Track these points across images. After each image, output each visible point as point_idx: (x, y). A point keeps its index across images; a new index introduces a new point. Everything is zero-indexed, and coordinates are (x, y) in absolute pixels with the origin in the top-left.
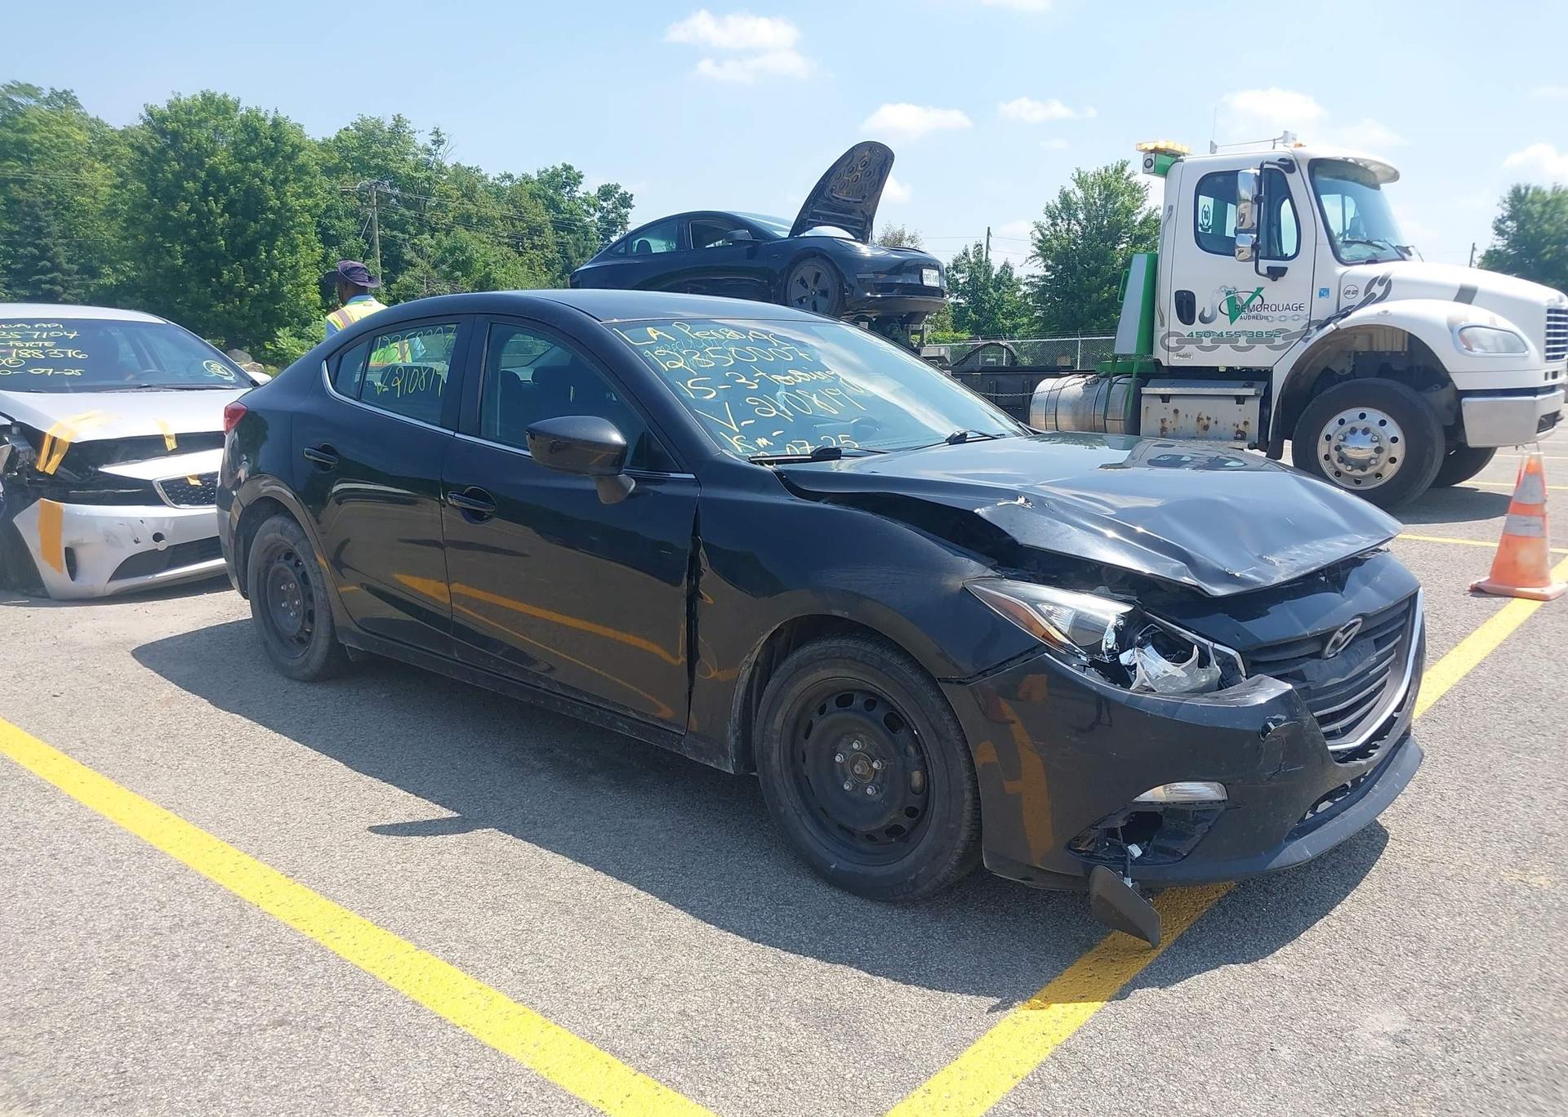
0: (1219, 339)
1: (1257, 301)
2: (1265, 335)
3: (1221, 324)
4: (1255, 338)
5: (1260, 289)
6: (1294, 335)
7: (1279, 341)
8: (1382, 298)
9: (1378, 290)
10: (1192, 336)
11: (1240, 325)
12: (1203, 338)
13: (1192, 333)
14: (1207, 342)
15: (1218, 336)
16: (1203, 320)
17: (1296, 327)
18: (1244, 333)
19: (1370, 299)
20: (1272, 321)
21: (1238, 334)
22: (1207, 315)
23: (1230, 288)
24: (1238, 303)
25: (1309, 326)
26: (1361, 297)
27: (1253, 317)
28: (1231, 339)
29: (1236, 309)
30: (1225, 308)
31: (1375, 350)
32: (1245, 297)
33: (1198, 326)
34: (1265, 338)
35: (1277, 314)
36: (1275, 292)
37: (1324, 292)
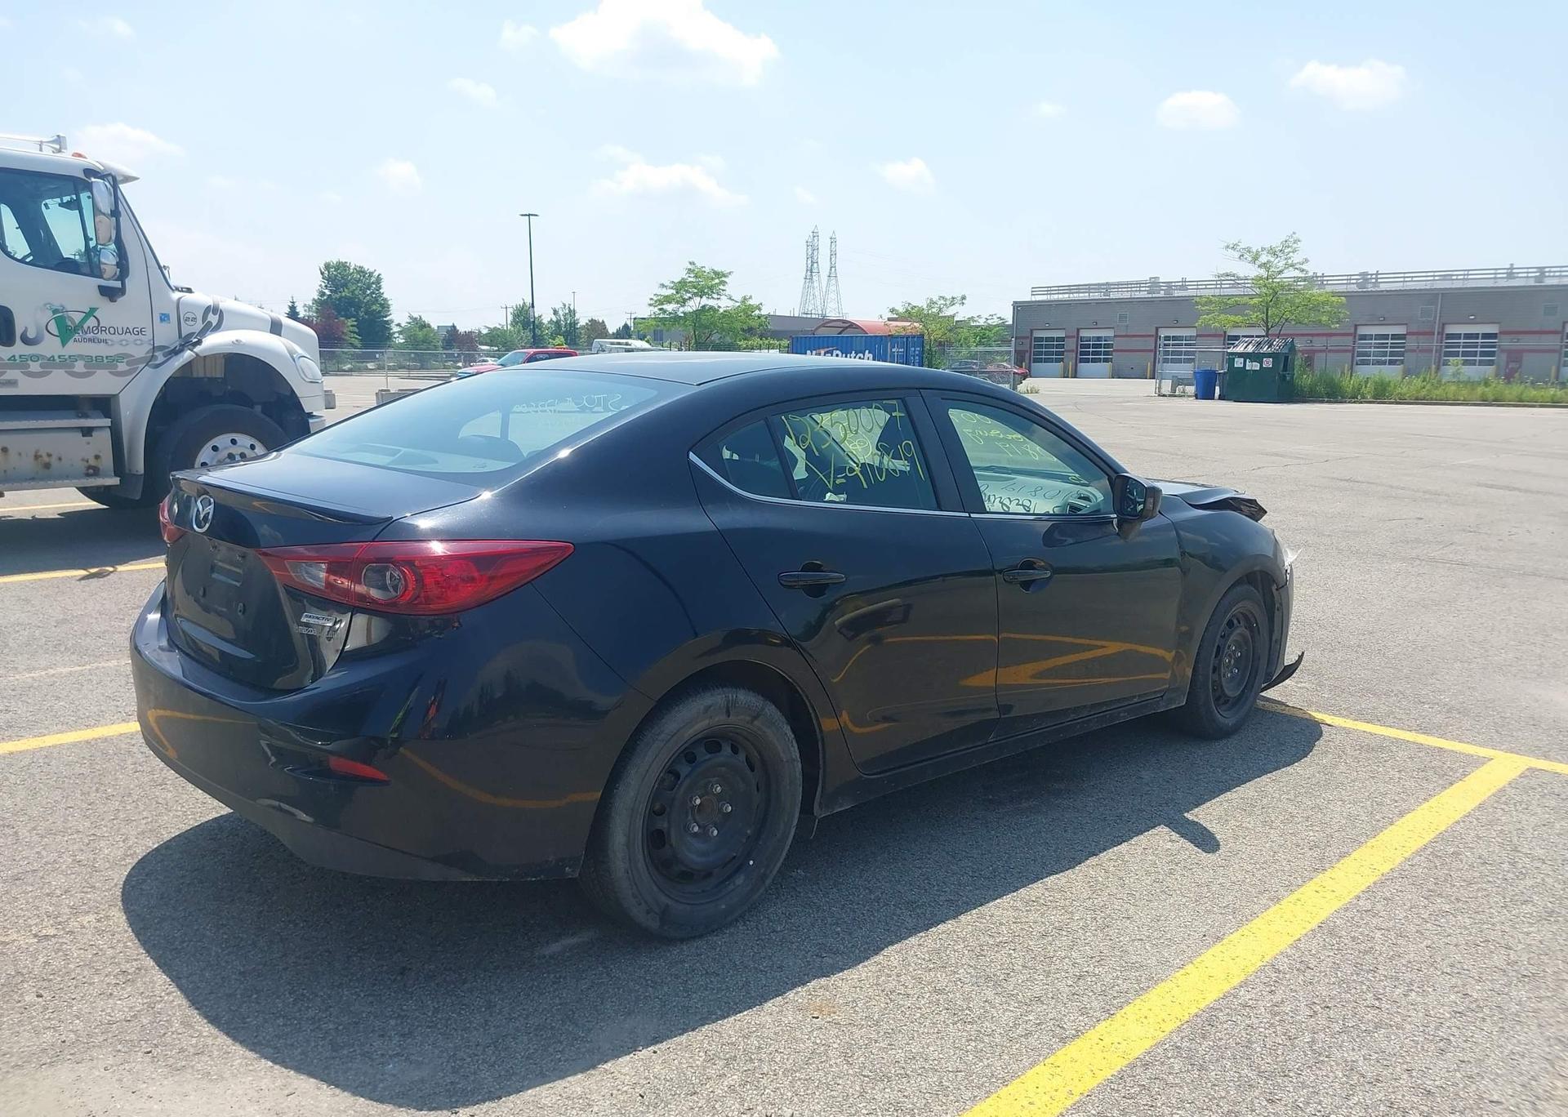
0: (50, 364)
1: (92, 322)
2: (105, 361)
3: (51, 346)
4: (95, 364)
5: (93, 310)
6: (139, 361)
7: (122, 367)
8: (217, 328)
9: (213, 319)
10: (15, 360)
11: (73, 348)
12: (30, 362)
13: (14, 356)
14: (35, 367)
15: (49, 360)
16: (26, 340)
17: (141, 351)
18: (81, 357)
19: (208, 328)
20: (112, 345)
21: (74, 358)
22: (31, 335)
23: (57, 305)
24: (69, 323)
25: (154, 352)
26: (199, 325)
27: (90, 340)
28: (66, 363)
29: (67, 331)
30: (53, 328)
32: (77, 317)
33: (19, 348)
34: (109, 364)
35: (116, 338)
36: (110, 313)
37: (164, 318)
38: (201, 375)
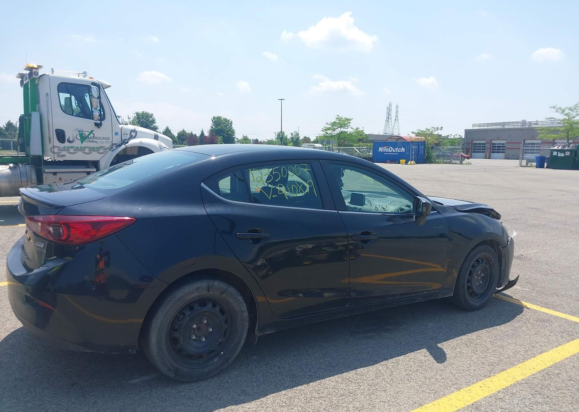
0: (77, 149)
1: (92, 135)
2: (96, 148)
3: (77, 143)
4: (92, 149)
5: (92, 131)
6: (107, 149)
7: (101, 151)
8: (135, 137)
9: (133, 134)
10: (65, 148)
11: (85, 144)
12: (70, 149)
13: (65, 147)
14: (72, 150)
15: (77, 148)
16: (69, 141)
17: (108, 145)
18: (88, 147)
19: (132, 137)
20: (98, 143)
21: (85, 148)
22: (71, 139)
23: (80, 130)
24: (84, 136)
25: (112, 146)
26: (128, 136)
27: (91, 141)
28: (82, 149)
29: (83, 138)
30: (78, 137)
31: (128, 154)
32: (87, 134)
33: (67, 144)
34: (97, 149)
35: (100, 141)
36: (98, 132)
37: (116, 134)
38: (130, 154)
